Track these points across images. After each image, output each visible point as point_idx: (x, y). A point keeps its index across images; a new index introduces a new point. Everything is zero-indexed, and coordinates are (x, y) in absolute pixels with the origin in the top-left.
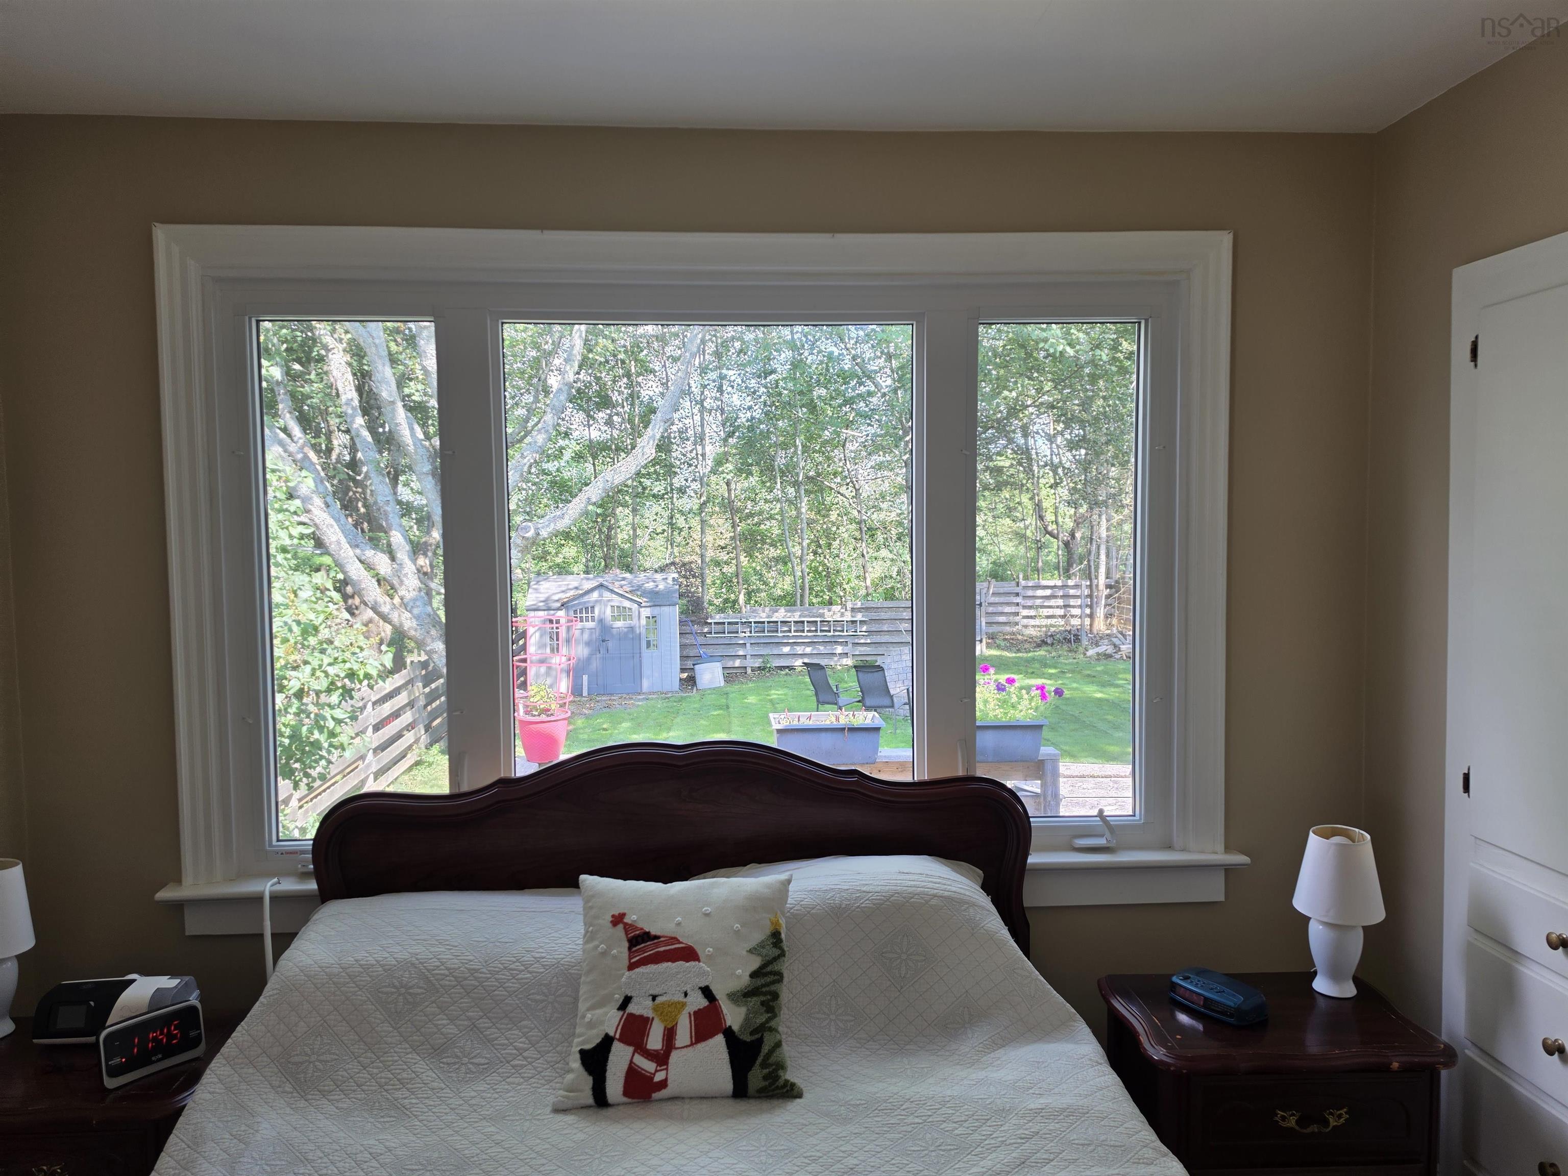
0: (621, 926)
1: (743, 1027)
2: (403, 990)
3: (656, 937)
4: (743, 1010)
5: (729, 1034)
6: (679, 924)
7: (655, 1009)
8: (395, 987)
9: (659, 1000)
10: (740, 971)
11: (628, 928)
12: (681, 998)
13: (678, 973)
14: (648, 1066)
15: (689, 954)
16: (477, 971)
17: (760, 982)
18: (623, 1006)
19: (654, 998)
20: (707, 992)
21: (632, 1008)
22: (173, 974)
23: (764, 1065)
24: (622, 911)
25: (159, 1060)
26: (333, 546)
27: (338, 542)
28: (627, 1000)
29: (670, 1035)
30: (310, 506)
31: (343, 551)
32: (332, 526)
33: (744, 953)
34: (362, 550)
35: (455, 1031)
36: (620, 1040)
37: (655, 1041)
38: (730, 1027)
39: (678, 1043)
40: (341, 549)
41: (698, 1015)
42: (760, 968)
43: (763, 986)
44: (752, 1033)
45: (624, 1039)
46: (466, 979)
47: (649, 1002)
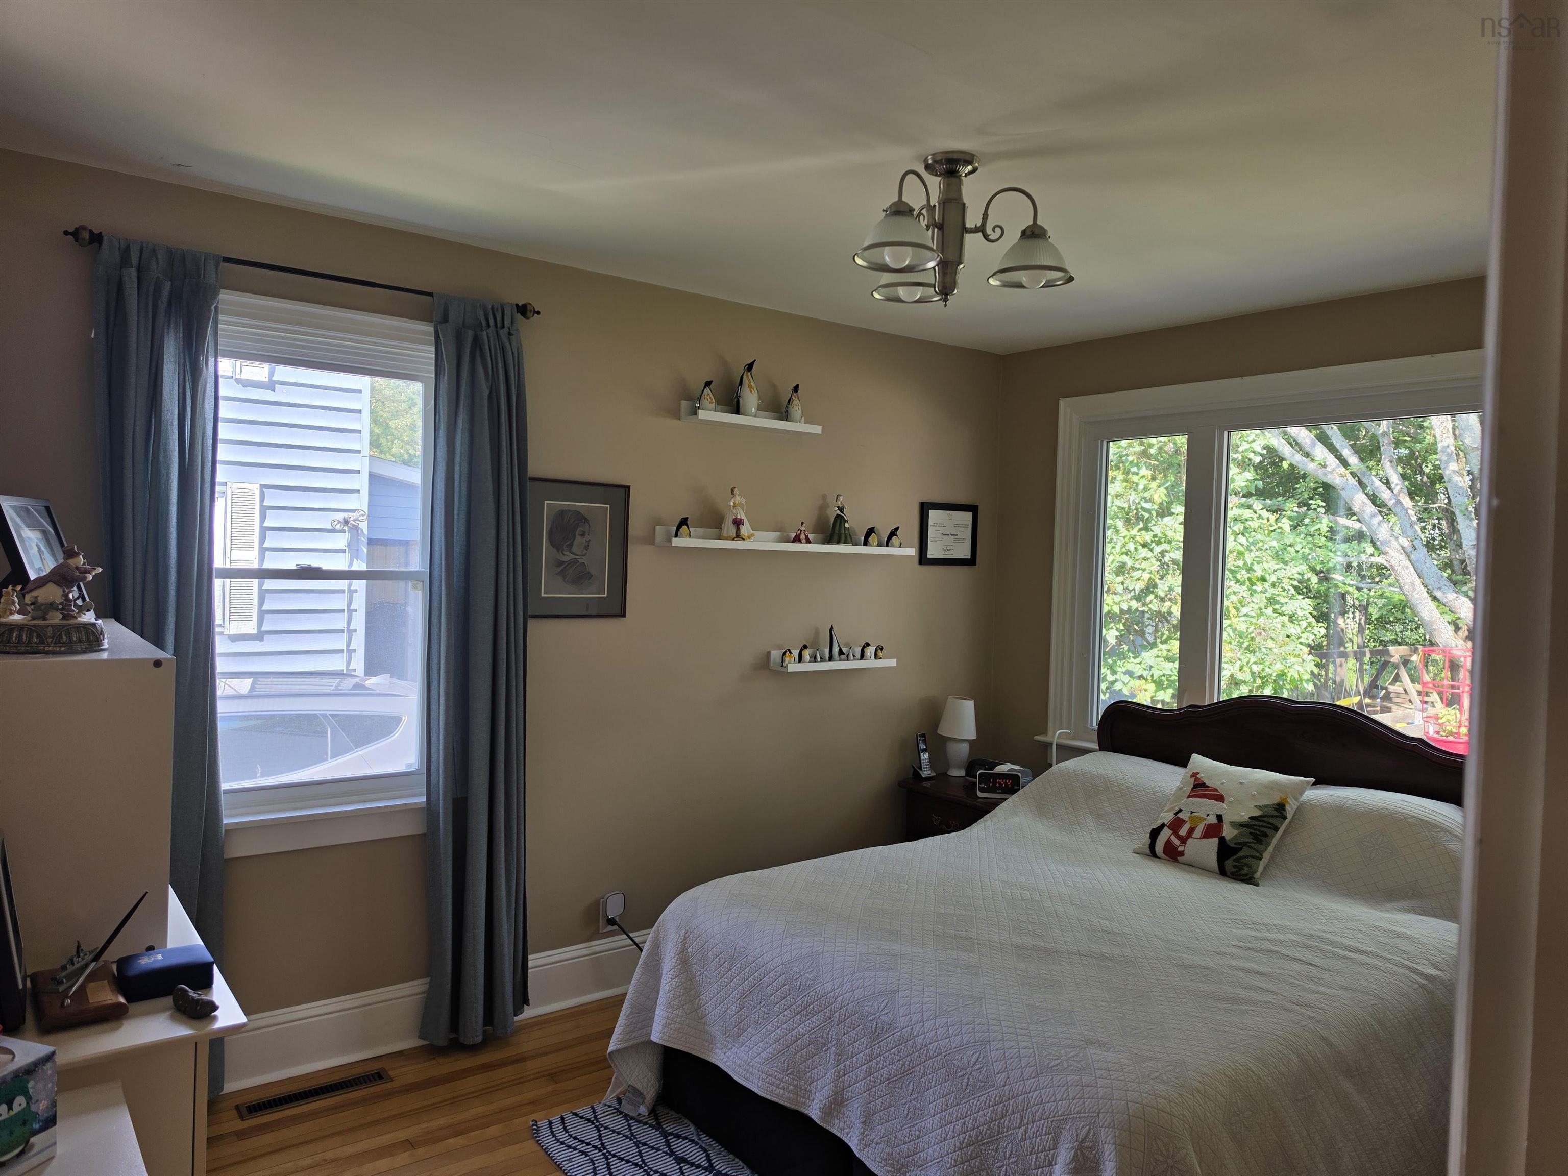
0: (1193, 779)
1: (1232, 839)
2: (1095, 787)
3: (1208, 786)
4: (1236, 832)
5: (1222, 840)
6: (1223, 783)
7: (1189, 818)
8: (1092, 784)
9: (1193, 814)
10: (1244, 814)
11: (1197, 779)
12: (1205, 817)
13: (1209, 805)
14: (1176, 842)
15: (1221, 798)
16: (1130, 788)
17: (1253, 822)
18: (1176, 814)
19: (1192, 812)
20: (1220, 818)
21: (1180, 815)
22: (1021, 767)
23: (1235, 860)
24: (1198, 772)
25: (999, 793)
26: (1406, 587)
27: (1413, 584)
28: (1180, 811)
29: (1191, 831)
30: (1387, 549)
31: (1416, 592)
32: (1407, 568)
33: (1252, 806)
34: (1444, 593)
35: (1110, 810)
36: (1168, 827)
37: (1183, 832)
38: (1224, 837)
39: (1194, 836)
40: (1414, 590)
41: (1209, 826)
42: (1258, 816)
43: (1255, 825)
44: (1235, 844)
45: (1170, 827)
46: (1124, 789)
47: (1189, 814)
